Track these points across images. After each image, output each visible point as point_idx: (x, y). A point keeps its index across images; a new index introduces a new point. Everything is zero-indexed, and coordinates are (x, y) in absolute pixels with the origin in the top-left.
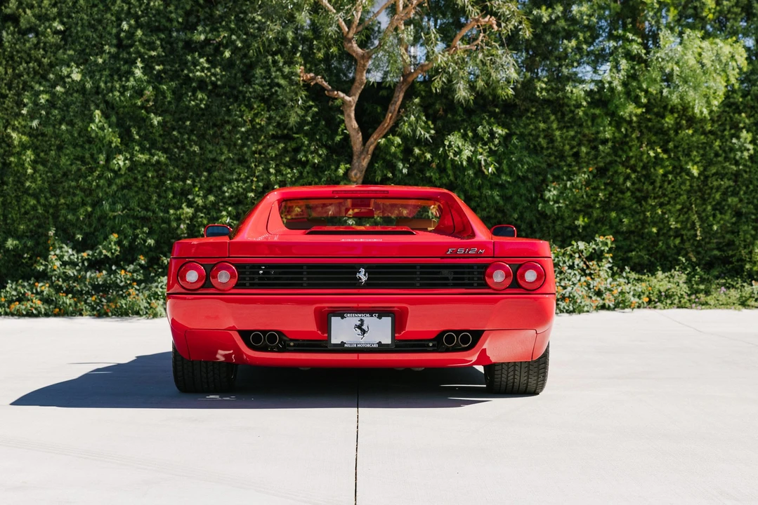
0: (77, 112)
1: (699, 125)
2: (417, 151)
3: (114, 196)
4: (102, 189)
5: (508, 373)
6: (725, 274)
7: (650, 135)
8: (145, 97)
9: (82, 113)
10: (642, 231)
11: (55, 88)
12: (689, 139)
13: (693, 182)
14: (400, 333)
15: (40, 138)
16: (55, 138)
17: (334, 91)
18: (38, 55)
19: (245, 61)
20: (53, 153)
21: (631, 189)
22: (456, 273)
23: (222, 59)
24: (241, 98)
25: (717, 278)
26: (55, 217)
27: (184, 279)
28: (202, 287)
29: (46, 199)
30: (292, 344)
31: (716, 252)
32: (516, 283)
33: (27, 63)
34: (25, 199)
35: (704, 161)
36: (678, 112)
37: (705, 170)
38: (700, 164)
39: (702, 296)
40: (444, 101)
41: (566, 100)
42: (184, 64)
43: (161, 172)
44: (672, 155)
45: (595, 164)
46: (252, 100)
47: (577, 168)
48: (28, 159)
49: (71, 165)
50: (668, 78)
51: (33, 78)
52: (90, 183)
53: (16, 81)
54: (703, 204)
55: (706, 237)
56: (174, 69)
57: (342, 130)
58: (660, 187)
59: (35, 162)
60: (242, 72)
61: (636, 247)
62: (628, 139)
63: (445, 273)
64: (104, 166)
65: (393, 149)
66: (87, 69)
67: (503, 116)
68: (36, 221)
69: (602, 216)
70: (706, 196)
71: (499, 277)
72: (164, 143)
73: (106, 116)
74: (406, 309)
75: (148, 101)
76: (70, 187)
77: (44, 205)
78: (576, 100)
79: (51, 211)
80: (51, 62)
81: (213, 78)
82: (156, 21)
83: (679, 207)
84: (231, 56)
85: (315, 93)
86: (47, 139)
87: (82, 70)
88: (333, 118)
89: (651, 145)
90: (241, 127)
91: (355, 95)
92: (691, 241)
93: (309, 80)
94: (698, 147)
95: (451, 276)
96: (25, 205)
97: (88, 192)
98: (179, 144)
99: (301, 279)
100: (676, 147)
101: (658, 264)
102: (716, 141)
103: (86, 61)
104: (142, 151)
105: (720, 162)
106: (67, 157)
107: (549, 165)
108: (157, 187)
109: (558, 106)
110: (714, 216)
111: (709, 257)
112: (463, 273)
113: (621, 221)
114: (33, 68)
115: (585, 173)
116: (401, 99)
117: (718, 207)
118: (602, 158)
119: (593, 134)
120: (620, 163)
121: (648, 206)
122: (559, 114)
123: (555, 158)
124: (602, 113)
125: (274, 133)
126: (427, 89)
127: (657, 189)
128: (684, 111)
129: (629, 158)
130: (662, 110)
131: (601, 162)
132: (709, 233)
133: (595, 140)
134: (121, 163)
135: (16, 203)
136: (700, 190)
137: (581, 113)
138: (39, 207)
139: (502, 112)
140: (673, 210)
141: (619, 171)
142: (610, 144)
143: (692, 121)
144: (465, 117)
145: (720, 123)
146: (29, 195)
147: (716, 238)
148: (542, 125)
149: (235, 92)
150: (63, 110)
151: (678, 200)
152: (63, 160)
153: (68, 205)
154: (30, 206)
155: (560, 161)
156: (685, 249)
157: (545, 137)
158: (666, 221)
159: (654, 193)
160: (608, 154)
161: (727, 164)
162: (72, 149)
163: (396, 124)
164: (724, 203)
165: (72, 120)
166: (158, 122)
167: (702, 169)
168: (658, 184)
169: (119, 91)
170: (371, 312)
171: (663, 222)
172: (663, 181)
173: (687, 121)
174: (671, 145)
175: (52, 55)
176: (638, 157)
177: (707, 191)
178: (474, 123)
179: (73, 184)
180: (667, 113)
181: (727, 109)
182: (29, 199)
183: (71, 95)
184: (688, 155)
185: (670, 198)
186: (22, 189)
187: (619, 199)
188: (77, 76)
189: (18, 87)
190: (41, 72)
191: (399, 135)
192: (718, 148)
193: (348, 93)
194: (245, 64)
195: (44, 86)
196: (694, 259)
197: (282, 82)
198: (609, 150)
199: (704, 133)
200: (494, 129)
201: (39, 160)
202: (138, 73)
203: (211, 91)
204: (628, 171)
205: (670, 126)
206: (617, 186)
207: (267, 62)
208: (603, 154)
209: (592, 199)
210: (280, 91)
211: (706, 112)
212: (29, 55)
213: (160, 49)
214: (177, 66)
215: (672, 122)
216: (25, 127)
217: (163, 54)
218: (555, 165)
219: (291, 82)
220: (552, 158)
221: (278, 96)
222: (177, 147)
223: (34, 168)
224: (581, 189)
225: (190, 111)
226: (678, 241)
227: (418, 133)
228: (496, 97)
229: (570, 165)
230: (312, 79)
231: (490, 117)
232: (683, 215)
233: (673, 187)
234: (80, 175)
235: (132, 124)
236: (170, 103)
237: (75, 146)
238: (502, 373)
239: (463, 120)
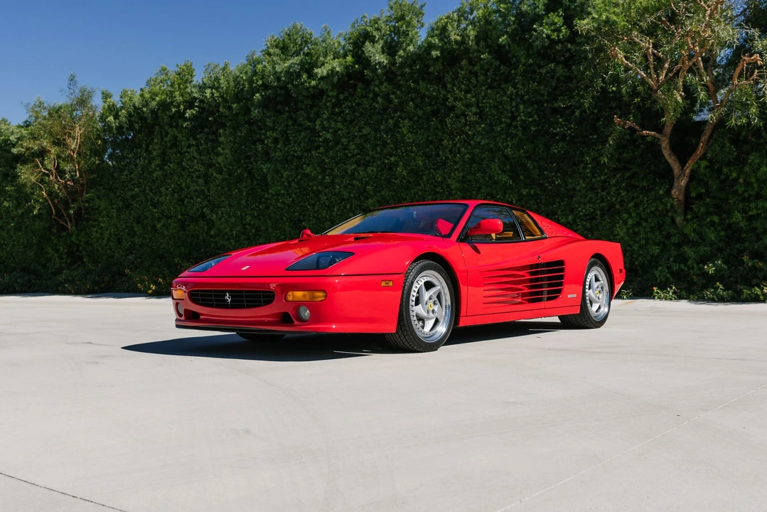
65: (702, 171)
82: (534, 97)
91: (666, 132)
213: (536, 116)
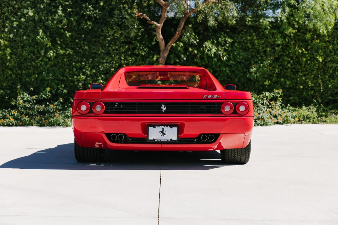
0: (31, 31)
1: (322, 38)
2: (190, 49)
3: (48, 70)
4: (43, 66)
5: (232, 154)
6: (334, 108)
7: (300, 42)
8: (63, 24)
9: (34, 31)
10: (295, 88)
11: (21, 19)
12: (317, 45)
13: (320, 65)
14: (181, 135)
15: (14, 42)
16: (21, 43)
17: (151, 21)
18: (13, 3)
19: (110, 7)
20: (20, 49)
21: (291, 67)
22: (207, 107)
23: (100, 6)
24: (108, 24)
25: (331, 109)
26: (21, 79)
27: (80, 109)
28: (89, 113)
29: (16, 71)
30: (130, 140)
31: (330, 98)
32: (235, 112)
33: (8, 7)
34: (6, 71)
35: (325, 55)
36: (313, 32)
37: (325, 59)
38: (323, 56)
39: (323, 118)
40: (203, 26)
41: (260, 26)
42: (82, 8)
43: (70, 59)
44: (310, 52)
45: (274, 56)
46: (113, 25)
47: (265, 58)
48: (8, 52)
49: (28, 55)
50: (308, 16)
51: (10, 14)
52: (37, 64)
53: (3, 16)
54: (324, 75)
55: (326, 91)
56: (77, 10)
57: (156, 39)
58: (304, 67)
59: (11, 54)
60: (109, 12)
61: (293, 95)
62: (289, 44)
63: (202, 107)
64: (43, 56)
65: (179, 48)
66: (36, 10)
67: (231, 33)
68: (11, 81)
69: (277, 80)
70: (326, 71)
71: (227, 109)
72: (72, 45)
73: (44, 32)
74: (184, 124)
75: (64, 25)
76: (27, 65)
77: (15, 74)
78: (265, 26)
79: (19, 76)
80: (19, 7)
81: (95, 15)
83: (313, 76)
84: (103, 4)
85: (143, 22)
86: (17, 43)
87: (34, 11)
88: (151, 34)
89: (300, 47)
90: (108, 38)
91: (161, 23)
92: (319, 92)
93: (140, 16)
94: (322, 48)
95: (205, 108)
96: (6, 74)
97: (36, 68)
98: (79, 45)
99: (135, 109)
100: (312, 48)
101: (303, 103)
102: (330, 45)
103: (35, 7)
104: (61, 49)
105: (332, 55)
106: (26, 52)
107: (252, 56)
108: (68, 65)
109: (257, 29)
110: (329, 81)
111: (327, 100)
112: (210, 107)
113: (286, 83)
114: (11, 10)
115: (269, 60)
116: (183, 25)
117: (331, 76)
118: (277, 53)
119: (273, 42)
120: (285, 55)
121: (298, 76)
122: (257, 32)
123: (255, 53)
124: (277, 32)
125: (123, 40)
126: (195, 20)
127: (303, 68)
128: (315, 31)
129: (289, 53)
130: (305, 31)
131: (276, 55)
132: (327, 89)
133: (274, 44)
134: (52, 54)
135: (2, 73)
136: (323, 68)
137: (267, 32)
138: (13, 75)
139: (230, 32)
140: (310, 77)
141: (285, 59)
142: (281, 47)
143: (319, 36)
144: (213, 33)
145: (332, 37)
146: (8, 69)
147: (330, 91)
148: (249, 38)
149: (105, 22)
150: (24, 30)
151: (312, 73)
152: (25, 53)
153: (26, 74)
154: (9, 74)
155: (258, 54)
156: (316, 96)
157: (250, 43)
158: (307, 83)
159: (301, 70)
160: (280, 51)
161: (336, 56)
162: (29, 48)
163: (181, 37)
164: (334, 75)
165: (29, 34)
166: (69, 35)
167: (324, 58)
168: (303, 66)
169: (51, 21)
170: (167, 125)
171: (305, 83)
172: (306, 64)
173: (317, 36)
174: (309, 47)
175: (20, 3)
176: (294, 53)
177: (326, 69)
178: (217, 36)
179: (29, 64)
180: (308, 32)
181: (336, 31)
182: (8, 71)
183: (29, 22)
184: (317, 52)
185: (309, 72)
186: (5, 67)
187: (285, 73)
188: (31, 14)
189: (4, 19)
190: (14, 12)
191: (182, 42)
192: (331, 49)
193: (158, 22)
194: (110, 8)
195: (16, 18)
196: (320, 101)
197: (127, 17)
198: (280, 49)
199: (325, 42)
200: (227, 39)
201: (13, 53)
202: (60, 12)
203: (94, 21)
204: (289, 59)
205: (309, 38)
206: (284, 66)
207: (121, 7)
208: (277, 51)
209: (272, 72)
210: (126, 21)
211: (325, 32)
212: (9, 4)
213: (70, 1)
214: (78, 9)
215: (310, 36)
216: (6, 37)
217: (72, 3)
218: (255, 56)
219: (132, 17)
220: (254, 53)
221: (125, 23)
222: (78, 47)
223: (11, 57)
224: (267, 67)
225: (84, 30)
226: (312, 92)
227: (191, 41)
228: (227, 24)
229: (262, 57)
230: (141, 15)
231: (225, 34)
232: (315, 80)
233: (310, 67)
234: (32, 60)
235: (57, 36)
236: (75, 26)
237: (30, 46)
238: (229, 154)
239: (212, 35)
